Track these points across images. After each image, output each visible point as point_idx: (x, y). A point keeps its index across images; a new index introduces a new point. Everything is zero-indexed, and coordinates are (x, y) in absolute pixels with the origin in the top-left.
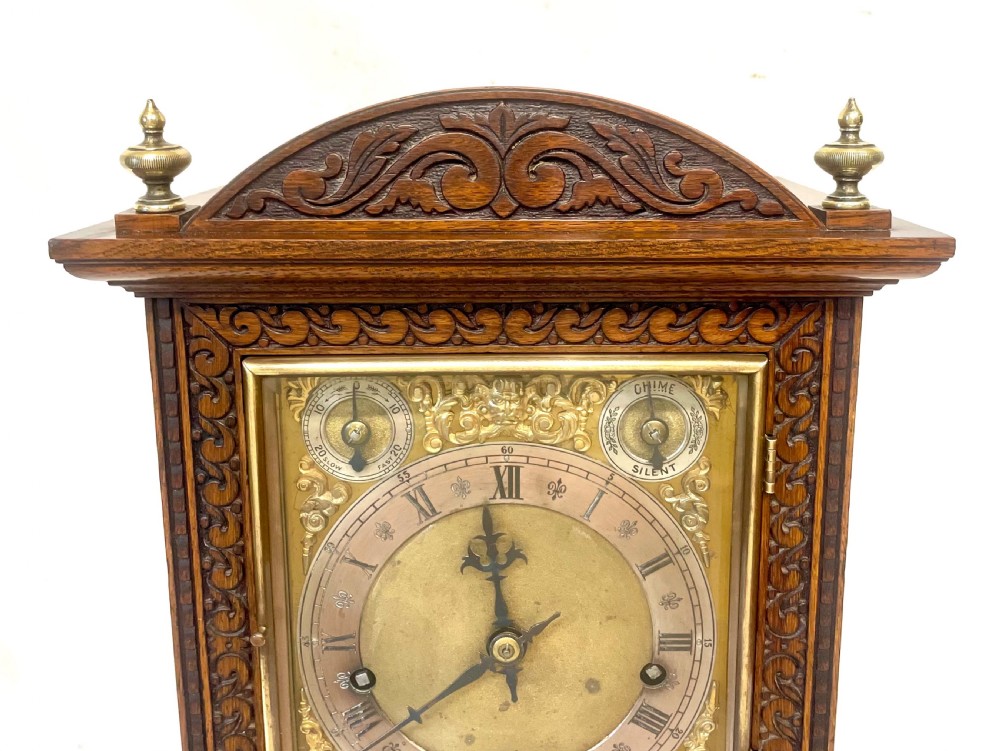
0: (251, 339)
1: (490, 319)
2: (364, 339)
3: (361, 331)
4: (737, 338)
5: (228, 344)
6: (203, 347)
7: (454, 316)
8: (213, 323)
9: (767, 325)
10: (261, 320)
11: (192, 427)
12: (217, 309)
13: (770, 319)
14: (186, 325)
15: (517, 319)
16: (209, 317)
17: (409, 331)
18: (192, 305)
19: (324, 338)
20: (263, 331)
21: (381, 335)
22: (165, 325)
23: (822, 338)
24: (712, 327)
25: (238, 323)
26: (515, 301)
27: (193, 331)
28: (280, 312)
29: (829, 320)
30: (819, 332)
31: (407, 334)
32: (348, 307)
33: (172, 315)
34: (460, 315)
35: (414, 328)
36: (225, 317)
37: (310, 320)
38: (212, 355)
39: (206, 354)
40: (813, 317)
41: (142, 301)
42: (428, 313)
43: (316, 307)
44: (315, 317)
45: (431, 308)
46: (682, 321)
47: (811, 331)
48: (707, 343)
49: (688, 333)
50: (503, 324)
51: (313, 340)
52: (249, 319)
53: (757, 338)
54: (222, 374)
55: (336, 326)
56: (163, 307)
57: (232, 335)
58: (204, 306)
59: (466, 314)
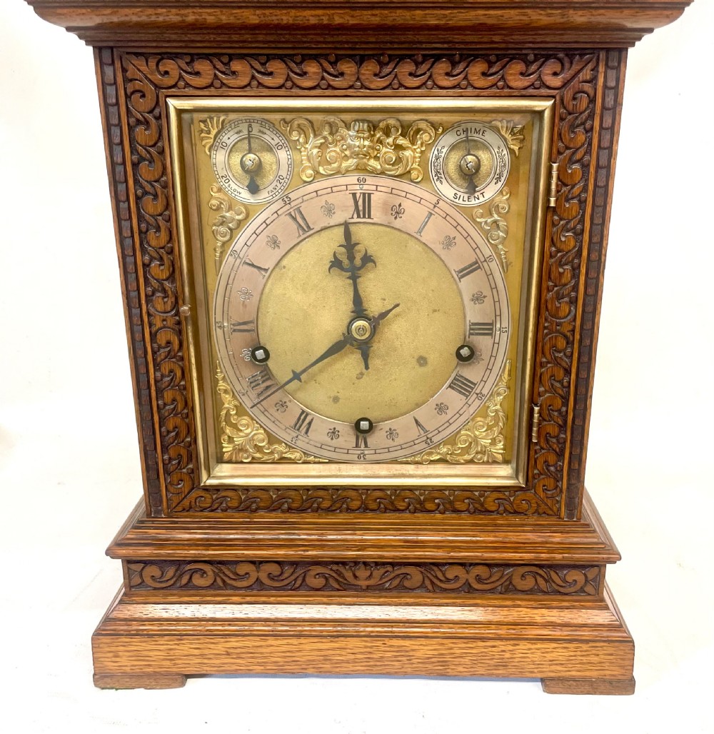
0: (172, 82)
1: (348, 68)
2: (254, 83)
3: (253, 77)
4: (533, 84)
5: (156, 86)
6: (137, 88)
7: (321, 65)
8: (144, 68)
9: (555, 74)
10: (179, 66)
11: (132, 153)
12: (146, 56)
13: (558, 68)
14: (124, 70)
15: (369, 68)
16: (140, 63)
17: (288, 78)
18: (128, 53)
19: (225, 81)
20: (181, 77)
21: (267, 80)
22: (109, 71)
23: (596, 84)
24: (514, 74)
25: (162, 68)
26: (366, 53)
27: (129, 75)
28: (192, 61)
29: (601, 69)
30: (593, 80)
31: (287, 80)
32: (242, 57)
33: (113, 63)
34: (326, 65)
35: (292, 75)
36: (152, 63)
37: (215, 67)
38: (143, 96)
39: (139, 95)
40: (590, 66)
41: (91, 48)
42: (301, 63)
43: (218, 56)
44: (220, 66)
45: (305, 58)
46: (493, 70)
47: (588, 78)
48: (511, 88)
49: (497, 80)
50: (358, 72)
51: (217, 83)
52: (169, 65)
53: (548, 84)
54: (151, 112)
55: (234, 73)
56: (106, 55)
57: (157, 78)
58: (137, 54)
59: (331, 63)
